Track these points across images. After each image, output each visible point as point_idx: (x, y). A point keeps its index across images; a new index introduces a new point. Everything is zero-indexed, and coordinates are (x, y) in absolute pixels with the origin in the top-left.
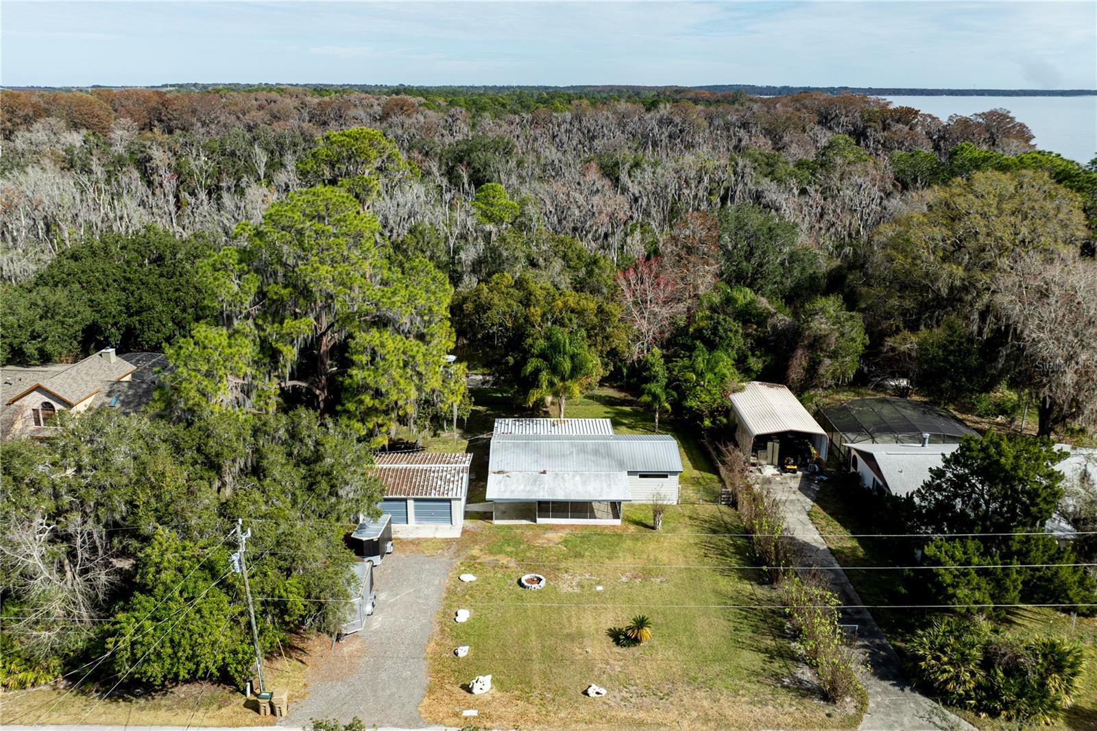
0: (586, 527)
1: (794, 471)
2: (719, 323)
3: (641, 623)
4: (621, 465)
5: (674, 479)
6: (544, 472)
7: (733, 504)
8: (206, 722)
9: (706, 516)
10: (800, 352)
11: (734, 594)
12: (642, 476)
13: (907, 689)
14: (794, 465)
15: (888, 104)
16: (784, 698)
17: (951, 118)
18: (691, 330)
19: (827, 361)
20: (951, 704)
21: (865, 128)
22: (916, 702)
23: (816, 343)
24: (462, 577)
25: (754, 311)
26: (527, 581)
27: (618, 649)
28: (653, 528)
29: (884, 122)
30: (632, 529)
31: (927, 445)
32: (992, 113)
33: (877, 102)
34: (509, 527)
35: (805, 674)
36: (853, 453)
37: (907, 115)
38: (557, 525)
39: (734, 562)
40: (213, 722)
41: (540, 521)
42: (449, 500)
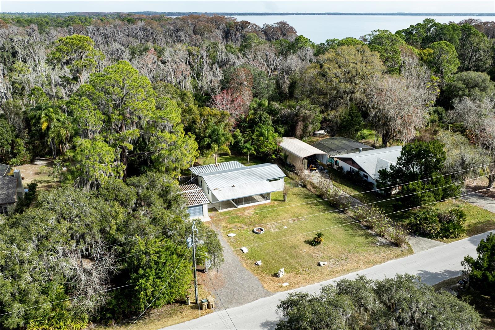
0: (258, 205)
1: (315, 170)
2: (261, 115)
3: (320, 235)
4: (262, 178)
5: (282, 180)
6: (234, 186)
7: (304, 186)
8: (182, 320)
9: (298, 192)
10: (300, 123)
11: (333, 219)
12: (270, 181)
13: (416, 236)
14: (315, 167)
15: (235, 19)
16: (383, 249)
17: (264, 25)
18: (247, 119)
19: (311, 126)
20: (434, 238)
21: (229, 30)
22: (422, 240)
23: (305, 119)
24: (229, 235)
25: (273, 109)
26: (257, 230)
27: (313, 247)
28: (284, 201)
29: (236, 27)
30: (276, 203)
31: (361, 152)
32: (281, 23)
33: (230, 19)
34: (228, 212)
35: (383, 240)
36: (335, 159)
37: (245, 24)
38: (247, 207)
39: (322, 207)
40: (185, 319)
41: (239, 207)
42: (202, 205)
